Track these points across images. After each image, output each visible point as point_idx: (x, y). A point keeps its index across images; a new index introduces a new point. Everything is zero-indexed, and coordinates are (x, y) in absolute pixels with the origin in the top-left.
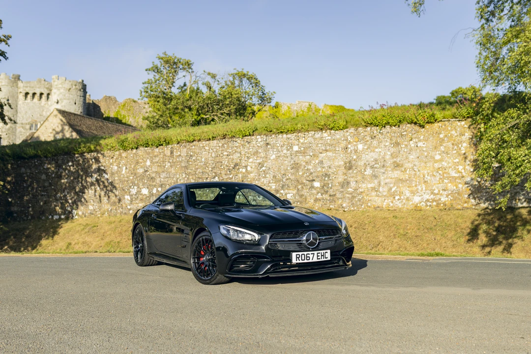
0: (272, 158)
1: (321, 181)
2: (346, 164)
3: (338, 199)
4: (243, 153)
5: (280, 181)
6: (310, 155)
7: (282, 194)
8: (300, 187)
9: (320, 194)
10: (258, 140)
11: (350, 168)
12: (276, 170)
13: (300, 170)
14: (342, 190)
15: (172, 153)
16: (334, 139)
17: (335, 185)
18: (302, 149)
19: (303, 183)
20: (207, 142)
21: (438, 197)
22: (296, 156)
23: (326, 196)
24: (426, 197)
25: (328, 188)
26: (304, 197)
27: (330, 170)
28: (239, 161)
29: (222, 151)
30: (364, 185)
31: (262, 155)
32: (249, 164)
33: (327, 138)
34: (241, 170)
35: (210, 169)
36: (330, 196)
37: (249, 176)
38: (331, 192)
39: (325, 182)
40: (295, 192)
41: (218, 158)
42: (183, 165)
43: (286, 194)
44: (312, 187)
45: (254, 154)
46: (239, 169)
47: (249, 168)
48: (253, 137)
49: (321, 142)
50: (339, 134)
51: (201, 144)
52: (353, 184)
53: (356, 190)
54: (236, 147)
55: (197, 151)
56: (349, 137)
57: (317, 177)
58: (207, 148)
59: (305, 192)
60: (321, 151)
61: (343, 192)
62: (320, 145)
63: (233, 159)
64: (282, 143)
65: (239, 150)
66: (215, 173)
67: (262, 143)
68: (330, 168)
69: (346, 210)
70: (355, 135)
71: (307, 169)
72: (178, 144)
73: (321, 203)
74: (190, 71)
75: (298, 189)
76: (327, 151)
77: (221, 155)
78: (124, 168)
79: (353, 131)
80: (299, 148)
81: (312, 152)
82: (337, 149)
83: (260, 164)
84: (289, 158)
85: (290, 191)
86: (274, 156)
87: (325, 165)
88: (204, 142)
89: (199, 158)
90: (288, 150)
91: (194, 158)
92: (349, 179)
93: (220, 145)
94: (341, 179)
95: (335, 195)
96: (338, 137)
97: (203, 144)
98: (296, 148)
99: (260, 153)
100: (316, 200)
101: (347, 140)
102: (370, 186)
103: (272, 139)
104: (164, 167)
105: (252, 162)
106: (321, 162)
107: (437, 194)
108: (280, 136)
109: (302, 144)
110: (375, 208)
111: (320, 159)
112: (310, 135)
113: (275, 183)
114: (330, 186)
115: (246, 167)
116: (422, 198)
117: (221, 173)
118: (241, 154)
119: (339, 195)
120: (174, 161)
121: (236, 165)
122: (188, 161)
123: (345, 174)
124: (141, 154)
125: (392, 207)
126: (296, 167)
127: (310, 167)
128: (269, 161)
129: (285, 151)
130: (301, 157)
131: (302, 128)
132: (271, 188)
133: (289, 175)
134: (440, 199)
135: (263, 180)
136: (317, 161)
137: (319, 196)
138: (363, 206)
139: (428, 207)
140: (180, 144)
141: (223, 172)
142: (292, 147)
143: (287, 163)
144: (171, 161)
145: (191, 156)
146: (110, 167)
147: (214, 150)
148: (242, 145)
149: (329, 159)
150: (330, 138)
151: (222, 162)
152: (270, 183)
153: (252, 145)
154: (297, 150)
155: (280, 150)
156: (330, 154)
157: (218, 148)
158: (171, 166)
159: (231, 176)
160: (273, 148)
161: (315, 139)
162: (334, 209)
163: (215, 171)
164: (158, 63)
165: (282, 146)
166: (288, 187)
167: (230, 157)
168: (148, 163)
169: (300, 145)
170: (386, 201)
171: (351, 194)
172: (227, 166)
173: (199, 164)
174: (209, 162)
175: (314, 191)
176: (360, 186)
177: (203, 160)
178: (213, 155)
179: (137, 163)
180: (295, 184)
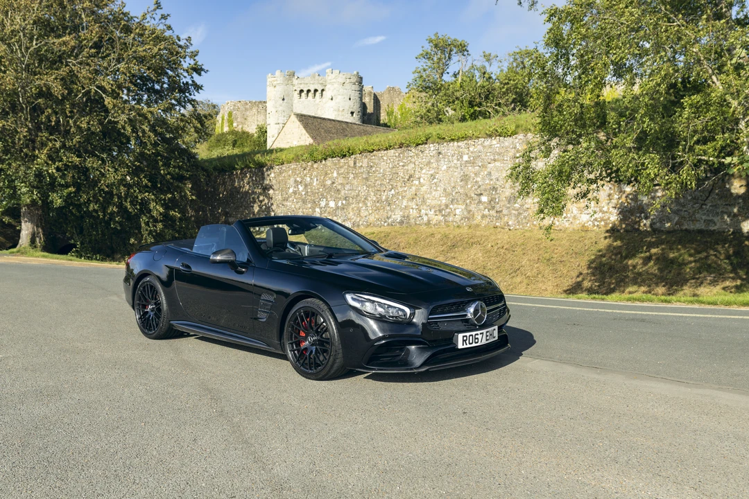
21: (607, 215)
74: (466, 53)
107: (606, 212)
134: (609, 218)
164: (428, 47)
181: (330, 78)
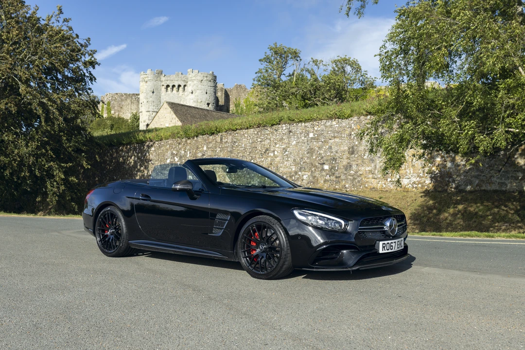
0: (293, 144)
1: (329, 164)
2: (349, 149)
3: (342, 180)
4: (272, 139)
5: (298, 164)
6: (322, 141)
7: (299, 175)
8: (313, 169)
9: (328, 176)
10: (284, 128)
11: (353, 153)
12: (296, 154)
13: (314, 154)
14: (345, 172)
15: (221, 139)
16: (341, 127)
17: (341, 168)
18: (316, 136)
19: (315, 166)
20: (246, 130)
22: (312, 142)
23: (333, 178)
24: (413, 179)
25: (335, 170)
26: (316, 178)
27: (337, 155)
28: (269, 146)
29: (257, 137)
30: (363, 168)
31: (286, 141)
32: (276, 149)
33: (335, 126)
34: (270, 154)
35: (248, 153)
36: (336, 177)
37: (276, 159)
38: (337, 174)
39: (333, 165)
40: (309, 174)
41: (253, 144)
42: (229, 150)
43: (303, 176)
44: (323, 169)
45: (280, 141)
46: (269, 153)
47: (276, 153)
48: (279, 126)
49: (330, 129)
50: (345, 123)
51: (242, 132)
52: (354, 167)
53: (356, 172)
54: (267, 134)
55: (239, 138)
56: (353, 125)
57: (327, 160)
58: (246, 135)
59: (317, 174)
60: (330, 138)
61: (346, 174)
62: (329, 132)
63: (265, 145)
64: (301, 131)
65: (269, 137)
66: (251, 157)
67: (286, 131)
68: (337, 153)
69: (348, 190)
70: (357, 123)
71: (320, 154)
72: (226, 132)
73: (329, 183)
75: (312, 171)
76: (335, 137)
77: (256, 141)
78: (189, 152)
79: (356, 119)
80: (314, 135)
81: (324, 138)
82: (343, 136)
83: (284, 149)
84: (306, 144)
85: (306, 173)
86: (295, 142)
87: (333, 150)
88: (244, 131)
89: (240, 144)
90: (305, 137)
91: (237, 144)
92: (351, 162)
93: (256, 132)
94: (345, 162)
95: (340, 177)
96: (344, 124)
97: (243, 132)
98: (311, 135)
99: (284, 139)
100: (325, 181)
101: (351, 127)
102: (368, 169)
103: (294, 127)
104: (216, 151)
105: (278, 148)
106: (330, 148)
108: (300, 125)
109: (316, 131)
110: (371, 189)
111: (330, 144)
112: (323, 123)
113: (295, 165)
114: (336, 168)
115: (274, 151)
116: (410, 181)
117: (255, 157)
118: (270, 140)
119: (343, 177)
120: (223, 146)
121: (267, 150)
122: (233, 147)
123: (348, 158)
124: (200, 140)
125: (385, 188)
126: (311, 151)
127: (322, 152)
128: (291, 146)
129: (303, 138)
130: (315, 143)
131: (317, 117)
132: (292, 170)
133: (306, 159)
135: (286, 163)
136: (327, 147)
137: (328, 177)
138: (361, 187)
139: (414, 189)
140: (228, 132)
141: (257, 156)
142: (308, 135)
143: (305, 148)
144: (220, 146)
145: (235, 142)
146: (179, 152)
147: (252, 137)
148: (272, 133)
149: (337, 144)
150: (337, 125)
151: (256, 148)
152: (291, 165)
153: (279, 133)
154: (312, 136)
155: (299, 137)
156: (337, 140)
157: (254, 135)
158: (221, 151)
159: (263, 160)
160: (294, 135)
161: (326, 127)
162: (339, 189)
163: (252, 155)
165: (301, 134)
166: (304, 169)
167: (262, 143)
168: (205, 148)
169: (315, 132)
170: (380, 183)
171: (353, 176)
172: (260, 151)
173: (240, 149)
174: (248, 147)
175: (324, 173)
176: (360, 168)
177: (243, 145)
178: (250, 142)
179: (198, 148)
180: (310, 166)
181: (190, 76)
